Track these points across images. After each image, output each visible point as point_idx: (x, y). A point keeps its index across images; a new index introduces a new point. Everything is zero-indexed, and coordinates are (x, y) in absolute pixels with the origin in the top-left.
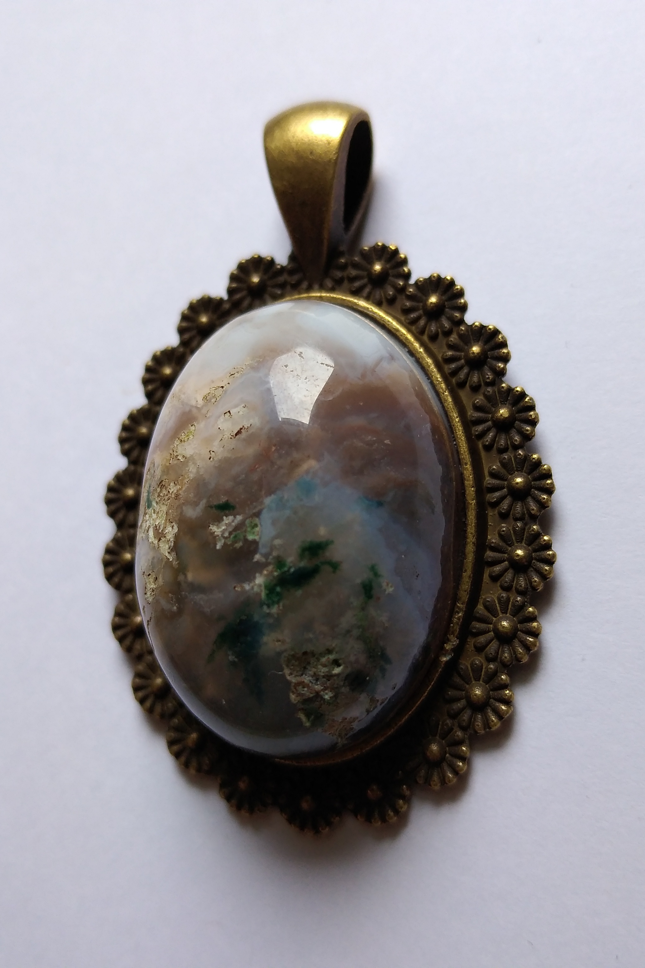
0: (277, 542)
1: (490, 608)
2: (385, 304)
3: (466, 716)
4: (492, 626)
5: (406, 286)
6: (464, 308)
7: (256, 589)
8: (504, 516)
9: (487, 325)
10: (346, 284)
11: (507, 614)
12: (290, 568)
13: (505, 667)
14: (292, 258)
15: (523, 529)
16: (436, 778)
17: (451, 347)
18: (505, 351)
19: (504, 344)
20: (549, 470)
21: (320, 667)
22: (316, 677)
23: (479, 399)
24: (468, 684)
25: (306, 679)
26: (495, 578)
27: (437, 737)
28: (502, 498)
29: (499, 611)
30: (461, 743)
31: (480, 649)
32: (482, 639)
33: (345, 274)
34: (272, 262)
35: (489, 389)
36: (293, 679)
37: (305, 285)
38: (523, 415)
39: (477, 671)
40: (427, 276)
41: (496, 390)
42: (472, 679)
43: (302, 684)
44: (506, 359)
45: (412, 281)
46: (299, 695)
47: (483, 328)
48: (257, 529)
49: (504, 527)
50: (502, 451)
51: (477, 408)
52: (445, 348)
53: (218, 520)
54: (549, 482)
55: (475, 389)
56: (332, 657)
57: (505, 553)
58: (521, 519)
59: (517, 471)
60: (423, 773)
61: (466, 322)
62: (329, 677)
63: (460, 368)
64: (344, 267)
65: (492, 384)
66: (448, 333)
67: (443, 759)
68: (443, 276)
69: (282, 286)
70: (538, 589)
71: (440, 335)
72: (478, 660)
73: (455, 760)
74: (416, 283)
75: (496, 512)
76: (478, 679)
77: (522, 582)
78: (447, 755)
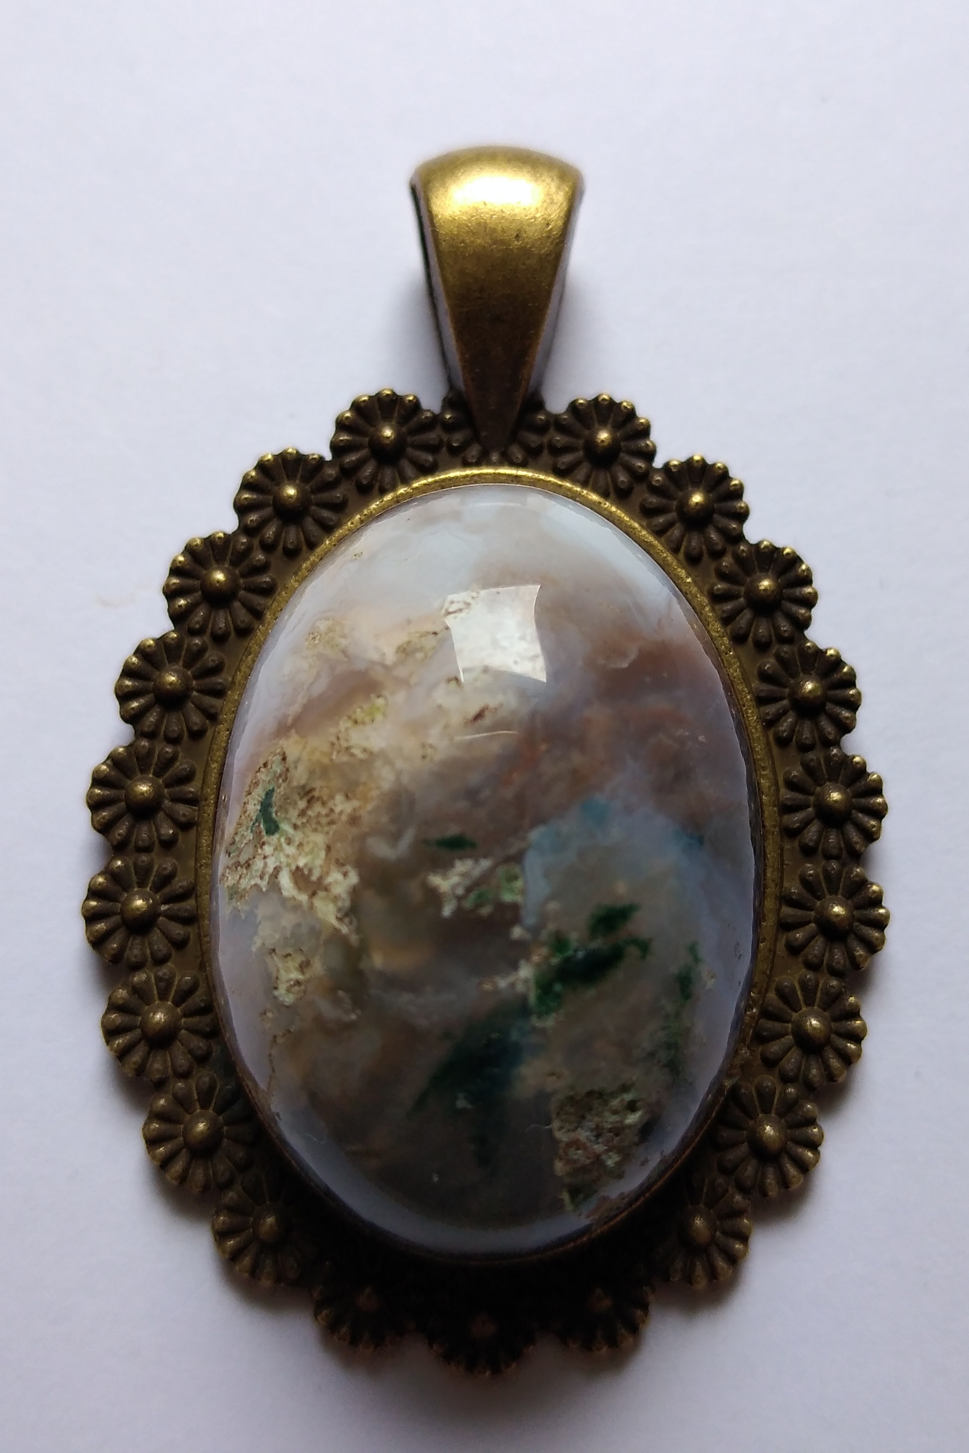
0: (553, 906)
1: (785, 996)
2: (612, 495)
3: (750, 1170)
4: (790, 1025)
5: (650, 470)
6: (743, 516)
7: (520, 988)
8: (808, 852)
9: (781, 546)
10: (546, 457)
11: (813, 1006)
12: (576, 951)
13: (810, 1090)
14: (449, 403)
15: (839, 874)
16: (699, 1270)
17: (722, 576)
18: (808, 590)
19: (807, 580)
20: (879, 782)
21: (607, 1114)
22: (598, 1132)
23: (769, 664)
24: (752, 1118)
25: (583, 1135)
26: (794, 950)
27: (702, 1205)
28: (806, 823)
29: (802, 1002)
30: (738, 1213)
31: (770, 1063)
32: (775, 1048)
33: (545, 440)
34: (416, 406)
35: (786, 648)
36: (562, 1136)
37: (474, 451)
38: (839, 693)
39: (765, 1099)
40: (683, 458)
41: (796, 650)
42: (759, 1110)
43: (576, 1144)
44: (810, 602)
45: (658, 463)
46: (569, 1162)
47: (774, 551)
48: (519, 884)
49: (810, 870)
50: (805, 748)
51: (765, 677)
52: (713, 579)
53: (443, 866)
54: (879, 800)
55: (762, 647)
56: (628, 1097)
57: (812, 910)
58: (837, 858)
59: (830, 780)
60: (679, 1265)
61: (747, 538)
62: (617, 1131)
63: (738, 612)
64: (542, 429)
65: (790, 641)
66: (717, 555)
67: (713, 1240)
68: (710, 461)
69: (433, 449)
70: (862, 967)
71: (706, 557)
72: (769, 1081)
73: (731, 1241)
74: (667, 467)
75: (796, 844)
76: (766, 1111)
77: (838, 956)
78: (718, 1233)
